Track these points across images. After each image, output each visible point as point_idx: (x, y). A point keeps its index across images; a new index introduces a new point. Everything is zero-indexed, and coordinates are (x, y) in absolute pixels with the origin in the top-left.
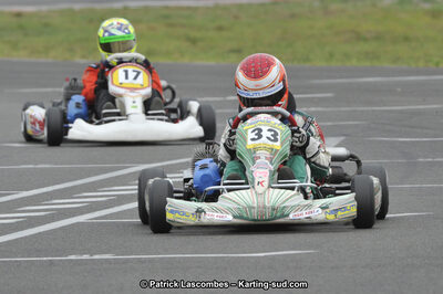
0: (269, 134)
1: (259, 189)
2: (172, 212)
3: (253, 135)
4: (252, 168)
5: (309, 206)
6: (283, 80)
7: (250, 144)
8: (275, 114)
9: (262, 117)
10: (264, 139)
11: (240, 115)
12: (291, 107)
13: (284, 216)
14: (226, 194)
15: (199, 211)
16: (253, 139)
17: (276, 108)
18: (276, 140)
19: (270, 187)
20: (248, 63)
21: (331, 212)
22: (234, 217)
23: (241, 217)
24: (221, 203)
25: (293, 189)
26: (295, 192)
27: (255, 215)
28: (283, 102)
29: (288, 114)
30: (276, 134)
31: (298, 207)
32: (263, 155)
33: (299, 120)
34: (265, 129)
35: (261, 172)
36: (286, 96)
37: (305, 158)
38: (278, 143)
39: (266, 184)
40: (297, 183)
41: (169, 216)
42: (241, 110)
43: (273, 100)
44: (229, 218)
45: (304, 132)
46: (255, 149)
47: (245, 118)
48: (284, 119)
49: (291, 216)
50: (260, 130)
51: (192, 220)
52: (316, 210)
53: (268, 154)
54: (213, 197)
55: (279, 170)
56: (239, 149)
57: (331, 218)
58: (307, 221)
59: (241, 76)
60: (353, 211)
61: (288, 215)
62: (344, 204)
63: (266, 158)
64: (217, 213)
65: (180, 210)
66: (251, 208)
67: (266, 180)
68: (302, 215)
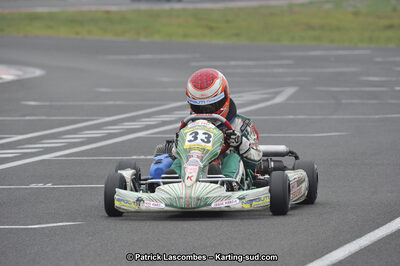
0: (203, 137)
2: (119, 200)
4: (185, 165)
5: (229, 197)
6: (225, 90)
7: (187, 145)
9: (200, 122)
10: (199, 141)
11: (186, 120)
13: (206, 205)
14: (162, 187)
15: (139, 200)
16: (190, 141)
17: (215, 116)
18: (208, 142)
19: (197, 180)
21: (247, 202)
22: (166, 205)
23: (171, 206)
24: (158, 193)
25: (216, 182)
26: (218, 185)
27: (182, 203)
28: (225, 109)
30: (210, 136)
31: (220, 198)
32: (196, 153)
34: (200, 132)
35: (191, 169)
36: (227, 104)
38: (210, 145)
39: (194, 179)
40: (222, 178)
41: (117, 204)
44: (162, 206)
46: (190, 149)
49: (213, 206)
50: (197, 133)
51: (133, 207)
52: (235, 201)
53: (199, 153)
54: (152, 188)
56: (178, 149)
57: (247, 207)
58: (227, 209)
59: (191, 88)
60: (267, 201)
61: (210, 205)
62: (261, 195)
63: (198, 157)
64: (154, 202)
65: (126, 198)
66: (180, 198)
67: (195, 175)
68: (222, 205)
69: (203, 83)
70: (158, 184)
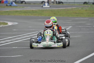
0: (49, 33)
1: (47, 42)
2: (33, 45)
3: (47, 33)
4: (46, 38)
5: (55, 44)
6: (52, 24)
7: (46, 34)
8: (50, 29)
9: (48, 30)
10: (48, 33)
11: (45, 30)
12: (53, 28)
13: (51, 46)
14: (42, 42)
15: (37, 45)
17: (51, 28)
18: (50, 34)
19: (49, 41)
20: (47, 21)
23: (44, 46)
24: (41, 44)
25: (52, 42)
28: (52, 27)
29: (53, 29)
30: (50, 33)
31: (53, 45)
32: (48, 36)
33: (54, 30)
34: (49, 32)
35: (48, 39)
36: (53, 26)
37: (56, 36)
39: (48, 41)
41: (33, 46)
42: (45, 29)
43: (50, 27)
44: (42, 46)
45: (55, 32)
46: (47, 35)
47: (46, 30)
48: (52, 30)
50: (48, 32)
51: (36, 47)
52: (56, 45)
53: (49, 36)
54: (40, 43)
55: (51, 38)
56: (44, 35)
57: (59, 46)
58: (55, 47)
59: (45, 23)
60: (62, 45)
62: (61, 44)
64: (40, 45)
65: (35, 45)
66: (46, 45)
67: (48, 40)
68: (54, 46)
69: (48, 22)
70: (41, 42)
